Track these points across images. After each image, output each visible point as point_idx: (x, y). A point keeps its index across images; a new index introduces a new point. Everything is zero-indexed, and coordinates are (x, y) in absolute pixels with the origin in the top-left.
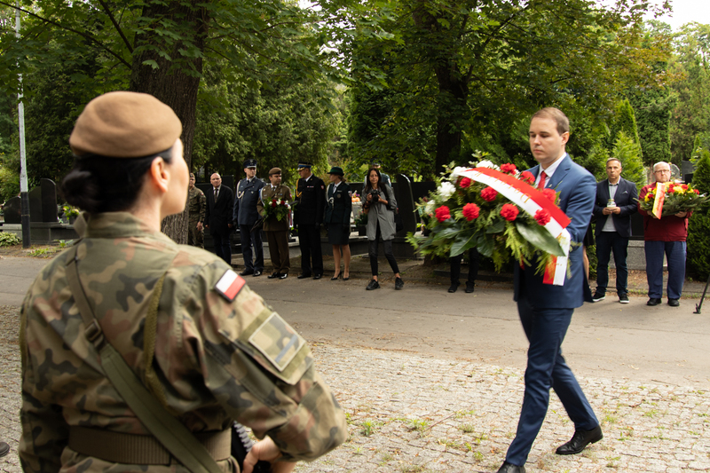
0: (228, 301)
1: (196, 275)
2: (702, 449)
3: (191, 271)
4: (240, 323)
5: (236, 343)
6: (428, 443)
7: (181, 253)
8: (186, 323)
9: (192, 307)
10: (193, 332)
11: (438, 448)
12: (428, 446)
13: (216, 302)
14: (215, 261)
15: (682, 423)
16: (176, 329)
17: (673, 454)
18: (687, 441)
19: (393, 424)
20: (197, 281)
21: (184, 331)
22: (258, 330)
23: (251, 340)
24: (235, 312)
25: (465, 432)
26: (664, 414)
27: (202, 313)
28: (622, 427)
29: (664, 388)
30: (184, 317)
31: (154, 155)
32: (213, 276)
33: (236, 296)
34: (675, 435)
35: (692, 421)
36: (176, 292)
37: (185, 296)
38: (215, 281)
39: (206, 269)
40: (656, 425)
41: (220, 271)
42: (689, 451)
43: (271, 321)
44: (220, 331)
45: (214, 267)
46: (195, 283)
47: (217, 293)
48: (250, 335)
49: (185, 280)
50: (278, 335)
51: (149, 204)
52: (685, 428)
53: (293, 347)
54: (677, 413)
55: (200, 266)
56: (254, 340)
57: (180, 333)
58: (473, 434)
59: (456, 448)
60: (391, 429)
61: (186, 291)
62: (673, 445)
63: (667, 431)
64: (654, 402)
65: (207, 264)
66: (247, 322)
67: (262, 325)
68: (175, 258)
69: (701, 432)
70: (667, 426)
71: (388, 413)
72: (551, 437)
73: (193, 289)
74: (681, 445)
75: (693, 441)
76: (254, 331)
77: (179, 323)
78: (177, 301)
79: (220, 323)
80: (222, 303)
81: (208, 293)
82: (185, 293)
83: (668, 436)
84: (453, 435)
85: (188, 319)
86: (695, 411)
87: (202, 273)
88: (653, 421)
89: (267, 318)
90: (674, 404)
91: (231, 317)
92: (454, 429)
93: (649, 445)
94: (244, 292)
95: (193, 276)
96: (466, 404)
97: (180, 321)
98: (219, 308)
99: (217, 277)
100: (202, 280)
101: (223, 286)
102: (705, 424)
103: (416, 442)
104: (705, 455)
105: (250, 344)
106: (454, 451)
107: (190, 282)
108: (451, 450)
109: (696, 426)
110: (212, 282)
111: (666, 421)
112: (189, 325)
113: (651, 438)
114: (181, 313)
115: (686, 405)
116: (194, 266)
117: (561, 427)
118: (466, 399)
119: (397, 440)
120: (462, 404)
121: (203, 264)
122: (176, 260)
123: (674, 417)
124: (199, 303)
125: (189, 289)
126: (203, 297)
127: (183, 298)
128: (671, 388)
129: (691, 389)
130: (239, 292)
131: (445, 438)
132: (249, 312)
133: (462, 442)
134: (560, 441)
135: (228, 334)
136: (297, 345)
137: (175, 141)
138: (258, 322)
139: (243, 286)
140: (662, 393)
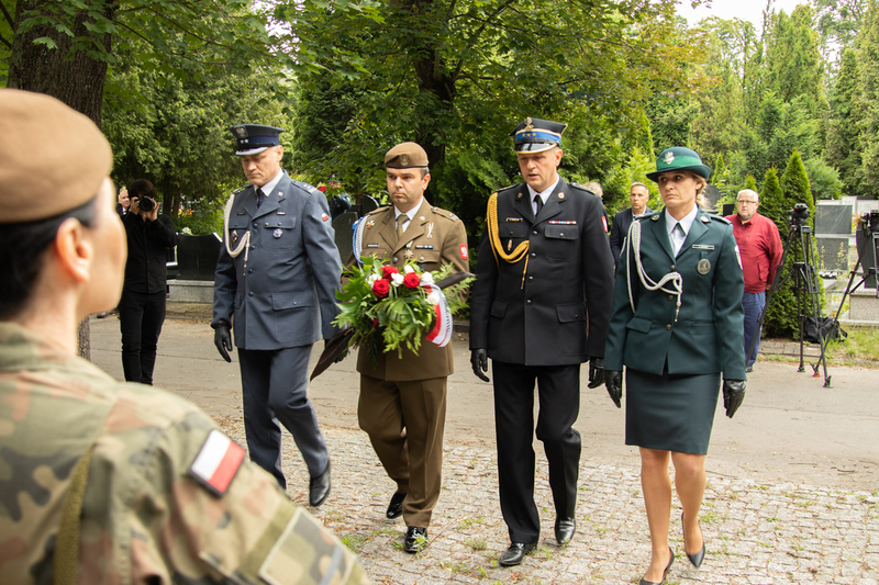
0: (215, 495)
1: (153, 449)
2: (779, 568)
3: (141, 440)
4: (241, 537)
5: (236, 579)
6: (427, 567)
7: (121, 405)
8: (137, 544)
9: (147, 510)
10: (153, 564)
11: (441, 574)
12: (428, 572)
13: (193, 498)
14: (188, 415)
15: (749, 531)
16: (118, 562)
17: (746, 576)
18: (760, 556)
19: (378, 539)
20: (155, 460)
21: (135, 563)
22: (276, 550)
23: (264, 573)
24: (229, 516)
25: (475, 549)
26: (724, 519)
27: (165, 520)
28: (675, 538)
29: (718, 481)
30: (134, 534)
31: (61, 216)
32: (185, 446)
33: (230, 483)
34: (744, 548)
35: (761, 528)
36: (117, 485)
37: (133, 491)
38: (191, 458)
39: (172, 434)
40: (716, 534)
41: (197, 435)
42: (765, 571)
43: (298, 528)
44: (204, 555)
45: (184, 427)
46: (151, 464)
47: (194, 481)
48: (261, 561)
49: (132, 460)
50: (311, 552)
51: (56, 307)
52: (754, 538)
53: (337, 573)
54: (740, 517)
55: (159, 430)
56: (269, 572)
57: (127, 566)
58: (486, 552)
59: (465, 573)
60: (376, 547)
61: (136, 481)
62: (743, 563)
63: (732, 542)
64: (710, 502)
65: (173, 424)
66: (254, 532)
67: (283, 539)
68: (111, 413)
69: (775, 543)
70: (730, 536)
71: (370, 523)
72: (587, 554)
73: (148, 477)
74: (753, 563)
75: (767, 556)
76: (268, 552)
77: (123, 547)
78: (118, 502)
79: (202, 541)
80: (204, 499)
81: (178, 484)
82: (133, 486)
83: (735, 550)
84: (459, 555)
85: (141, 536)
86: (762, 514)
87: (163, 444)
88: (712, 528)
89: (288, 522)
90: (734, 504)
91: (223, 526)
92: (459, 546)
93: (713, 563)
94: (244, 473)
95: (147, 452)
96: (470, 508)
97: (126, 542)
98: (200, 509)
99: (194, 449)
100: (164, 458)
101: (206, 467)
102: (777, 532)
103: (411, 566)
104: (784, 576)
105: (262, 580)
106: (464, 578)
107: (142, 464)
108: (459, 577)
109: (767, 535)
110: (184, 457)
111: (728, 528)
112: (144, 549)
113: (714, 554)
114: (127, 524)
115: (749, 506)
116: (147, 428)
117: (597, 540)
118: (470, 501)
119: (385, 563)
120: (466, 508)
121: (164, 423)
122: (112, 419)
123: (738, 523)
124: (160, 502)
125: (140, 477)
126: (168, 489)
127: (129, 495)
128: (727, 482)
129: (752, 483)
130: (235, 474)
131: (449, 559)
132: (256, 513)
133: (472, 565)
134: (599, 560)
135: (219, 561)
136: (342, 567)
137: (100, 183)
138: (274, 532)
139: (242, 462)
140: (717, 489)
